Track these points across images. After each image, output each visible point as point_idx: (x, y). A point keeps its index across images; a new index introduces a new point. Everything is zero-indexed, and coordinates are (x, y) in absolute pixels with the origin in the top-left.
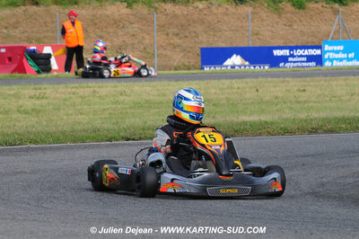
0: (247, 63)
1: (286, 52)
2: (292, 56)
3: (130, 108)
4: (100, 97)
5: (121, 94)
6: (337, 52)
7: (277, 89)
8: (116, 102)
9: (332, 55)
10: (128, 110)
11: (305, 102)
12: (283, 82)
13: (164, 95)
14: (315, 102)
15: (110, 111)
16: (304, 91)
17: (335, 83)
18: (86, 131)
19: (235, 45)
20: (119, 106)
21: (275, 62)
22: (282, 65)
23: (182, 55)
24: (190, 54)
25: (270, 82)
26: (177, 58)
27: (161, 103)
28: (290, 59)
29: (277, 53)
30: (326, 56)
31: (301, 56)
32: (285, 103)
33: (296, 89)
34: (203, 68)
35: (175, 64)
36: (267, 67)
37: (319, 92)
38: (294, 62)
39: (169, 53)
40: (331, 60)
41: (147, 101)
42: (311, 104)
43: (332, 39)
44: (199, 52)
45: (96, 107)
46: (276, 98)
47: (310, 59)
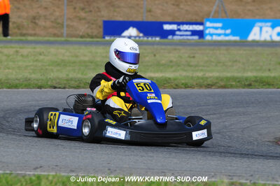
0: (141, 35)
1: (174, 27)
2: (179, 30)
3: (49, 65)
4: (22, 56)
5: (40, 54)
6: (216, 28)
7: (171, 55)
8: (37, 60)
9: (212, 31)
10: (47, 67)
11: (196, 66)
12: (175, 49)
13: (77, 56)
14: (204, 66)
15: (32, 67)
16: (194, 57)
17: (218, 52)
18: (19, 80)
19: (131, 19)
20: (40, 64)
21: (164, 34)
22: (170, 37)
23: (87, 26)
24: (94, 26)
25: (164, 49)
26: (82, 28)
27: (74, 62)
28: (178, 33)
29: (167, 27)
30: (207, 32)
31: (187, 31)
32: (179, 66)
33: (187, 55)
34: (104, 38)
35: (81, 34)
36: (158, 39)
37: (206, 58)
38: (181, 35)
39: (75, 24)
40: (211, 35)
41: (63, 61)
42: (200, 68)
43: (213, 17)
44: (101, 24)
45: (20, 63)
46: (171, 62)
47: (194, 33)
